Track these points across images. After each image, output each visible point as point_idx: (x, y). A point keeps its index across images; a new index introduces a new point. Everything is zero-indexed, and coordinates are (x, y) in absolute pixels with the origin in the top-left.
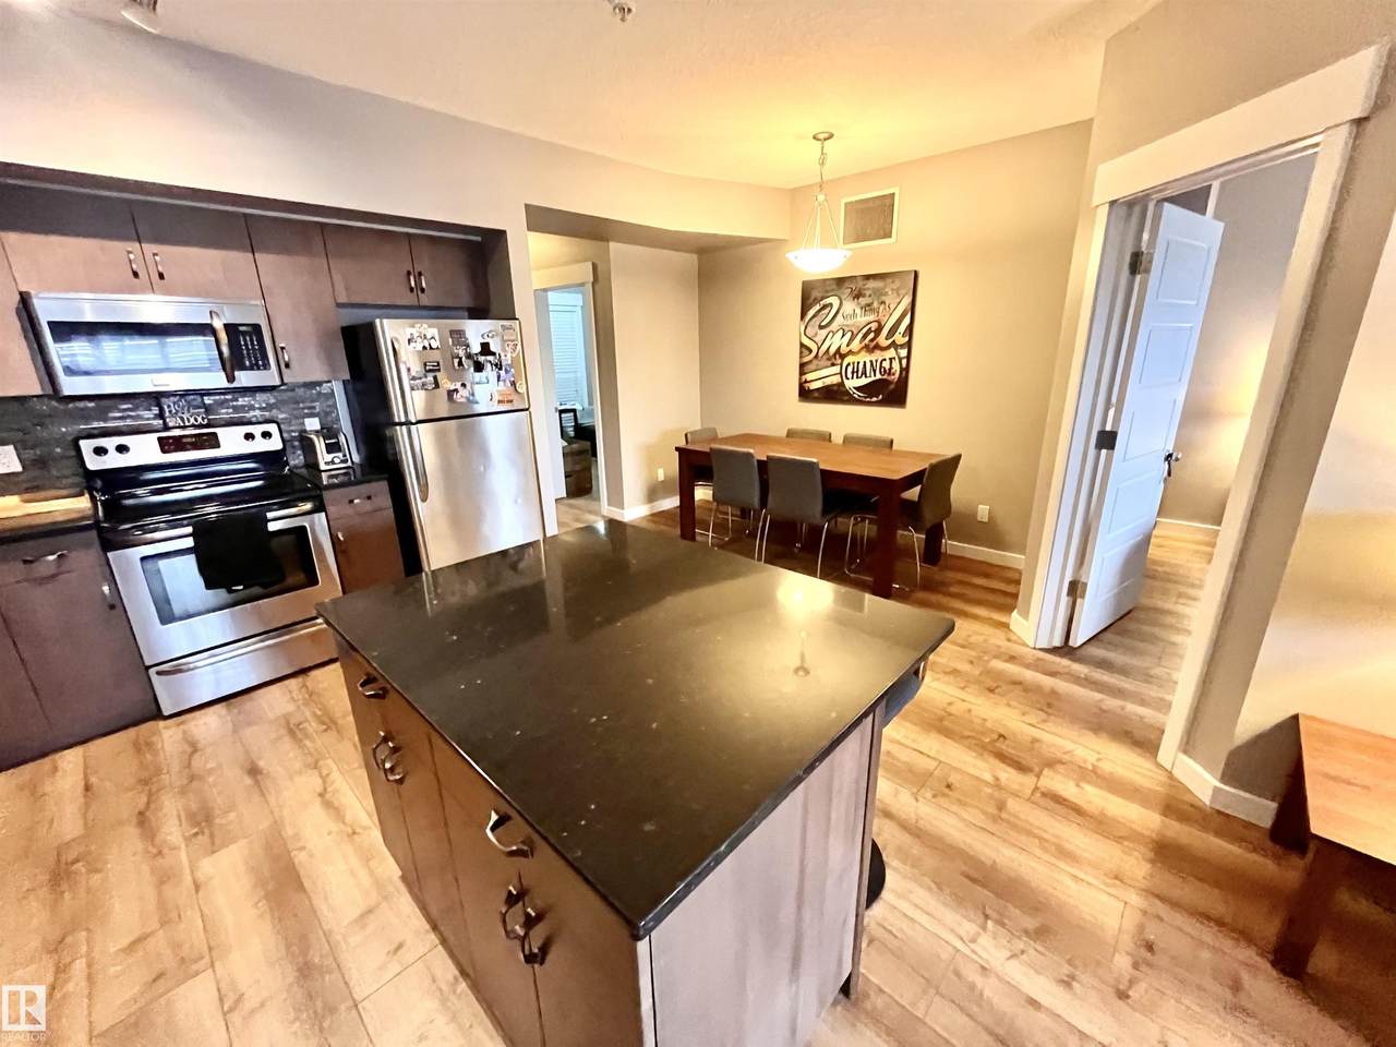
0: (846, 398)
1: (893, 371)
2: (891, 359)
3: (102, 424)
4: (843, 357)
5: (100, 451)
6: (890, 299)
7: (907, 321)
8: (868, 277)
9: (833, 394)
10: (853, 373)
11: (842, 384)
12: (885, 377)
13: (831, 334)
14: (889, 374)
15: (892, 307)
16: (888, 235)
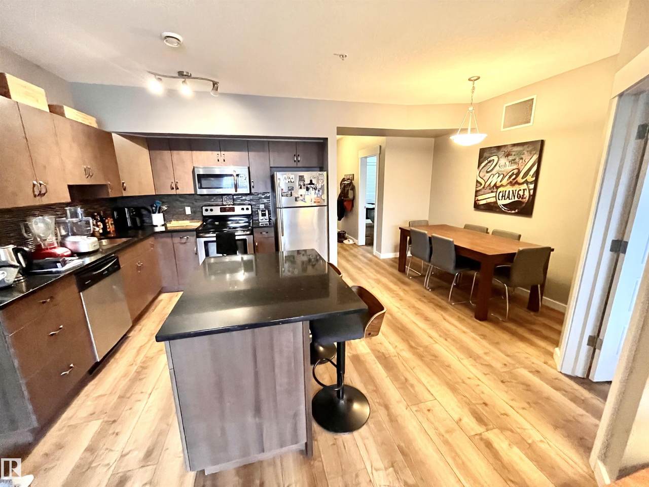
0: (498, 210)
1: (525, 196)
2: (524, 190)
3: (209, 203)
4: (497, 188)
5: (207, 210)
6: (526, 157)
7: (535, 168)
8: (514, 145)
9: (491, 208)
10: (502, 197)
11: (496, 203)
12: (520, 199)
13: (492, 176)
14: (522, 198)
15: (527, 161)
16: (528, 122)
